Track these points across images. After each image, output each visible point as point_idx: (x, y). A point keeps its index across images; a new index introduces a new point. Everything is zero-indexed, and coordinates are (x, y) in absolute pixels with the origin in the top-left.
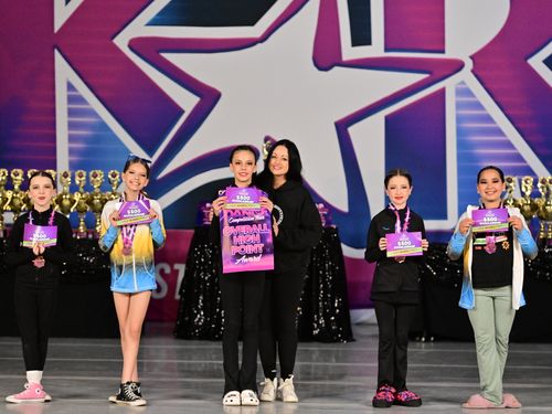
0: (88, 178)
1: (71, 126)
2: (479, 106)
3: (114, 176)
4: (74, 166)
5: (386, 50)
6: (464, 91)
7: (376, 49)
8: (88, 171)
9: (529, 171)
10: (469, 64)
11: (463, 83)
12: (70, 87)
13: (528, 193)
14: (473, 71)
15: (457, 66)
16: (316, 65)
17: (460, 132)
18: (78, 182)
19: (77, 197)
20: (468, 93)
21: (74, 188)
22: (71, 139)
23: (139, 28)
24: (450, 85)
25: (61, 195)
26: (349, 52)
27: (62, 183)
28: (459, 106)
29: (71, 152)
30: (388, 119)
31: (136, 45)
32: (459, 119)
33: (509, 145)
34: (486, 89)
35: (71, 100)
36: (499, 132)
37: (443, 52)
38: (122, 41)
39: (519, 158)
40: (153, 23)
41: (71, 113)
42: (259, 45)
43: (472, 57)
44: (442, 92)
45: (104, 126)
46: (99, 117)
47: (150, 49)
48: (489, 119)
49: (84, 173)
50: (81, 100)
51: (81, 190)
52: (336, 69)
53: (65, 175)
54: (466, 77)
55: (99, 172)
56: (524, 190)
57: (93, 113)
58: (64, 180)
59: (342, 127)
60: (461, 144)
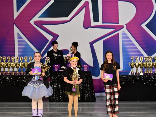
0: (23, 59)
1: (19, 45)
2: (128, 38)
3: (30, 58)
4: (19, 56)
5: (103, 23)
6: (124, 34)
7: (100, 23)
8: (23, 57)
9: (142, 55)
10: (125, 27)
11: (124, 31)
12: (18, 34)
13: (142, 61)
14: (126, 28)
15: (122, 27)
16: (84, 27)
17: (123, 45)
18: (21, 60)
19: (21, 64)
20: (125, 34)
21: (20, 61)
22: (19, 48)
23: (37, 18)
24: (120, 32)
25: (16, 63)
26: (93, 24)
27: (16, 60)
28: (123, 38)
29: (19, 52)
30: (104, 41)
31: (36, 23)
32: (123, 41)
33: (136, 48)
34: (130, 33)
35: (19, 38)
36: (134, 45)
37: (118, 23)
38: (32, 22)
39: (139, 51)
40: (40, 17)
41: (19, 41)
42: (69, 22)
43: (126, 25)
44: (118, 34)
45: (28, 45)
46: (26, 42)
47: (40, 24)
48: (131, 41)
49: (22, 57)
50: (21, 38)
51: (22, 62)
52: (89, 28)
53: (17, 58)
54: (125, 30)
55: (26, 57)
56: (141, 60)
57: (25, 41)
58: (17, 59)
59: (91, 44)
60: (123, 48)
